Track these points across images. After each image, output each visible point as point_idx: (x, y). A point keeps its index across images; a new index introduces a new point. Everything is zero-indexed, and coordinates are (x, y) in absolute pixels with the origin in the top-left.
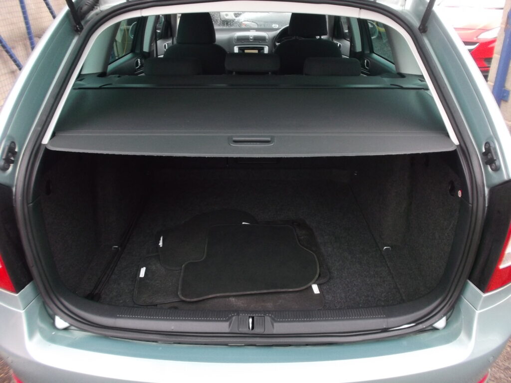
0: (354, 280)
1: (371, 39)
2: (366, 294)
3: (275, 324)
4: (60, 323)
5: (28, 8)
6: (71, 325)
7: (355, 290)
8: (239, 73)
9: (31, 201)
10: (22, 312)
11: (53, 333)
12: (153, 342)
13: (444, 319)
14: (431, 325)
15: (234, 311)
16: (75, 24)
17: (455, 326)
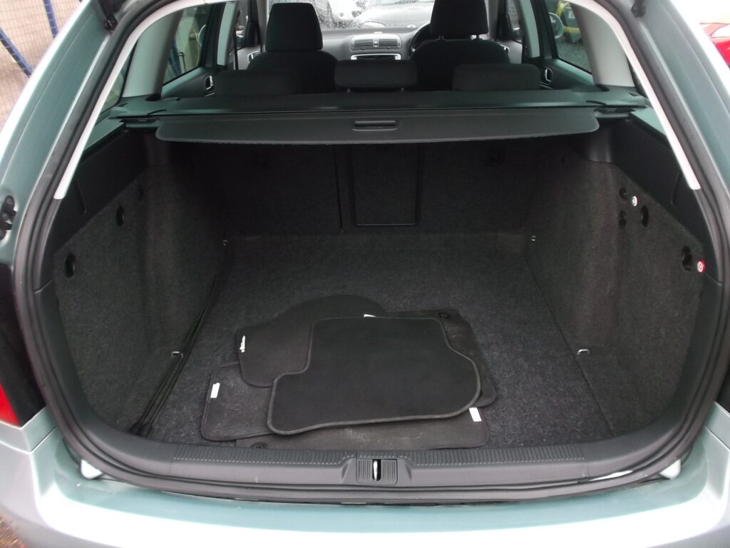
0: (533, 401)
1: (554, 38)
2: (552, 422)
3: (414, 471)
4: (89, 470)
5: (55, 10)
6: (104, 473)
7: (536, 416)
8: (356, 90)
9: (38, 287)
10: (30, 454)
11: (79, 485)
12: (228, 498)
13: (677, 463)
14: (657, 473)
15: (350, 452)
16: (105, 18)
17: (695, 473)
